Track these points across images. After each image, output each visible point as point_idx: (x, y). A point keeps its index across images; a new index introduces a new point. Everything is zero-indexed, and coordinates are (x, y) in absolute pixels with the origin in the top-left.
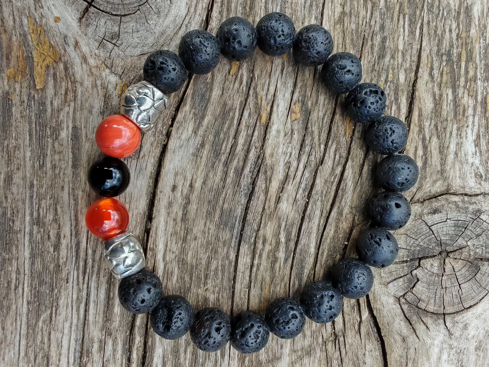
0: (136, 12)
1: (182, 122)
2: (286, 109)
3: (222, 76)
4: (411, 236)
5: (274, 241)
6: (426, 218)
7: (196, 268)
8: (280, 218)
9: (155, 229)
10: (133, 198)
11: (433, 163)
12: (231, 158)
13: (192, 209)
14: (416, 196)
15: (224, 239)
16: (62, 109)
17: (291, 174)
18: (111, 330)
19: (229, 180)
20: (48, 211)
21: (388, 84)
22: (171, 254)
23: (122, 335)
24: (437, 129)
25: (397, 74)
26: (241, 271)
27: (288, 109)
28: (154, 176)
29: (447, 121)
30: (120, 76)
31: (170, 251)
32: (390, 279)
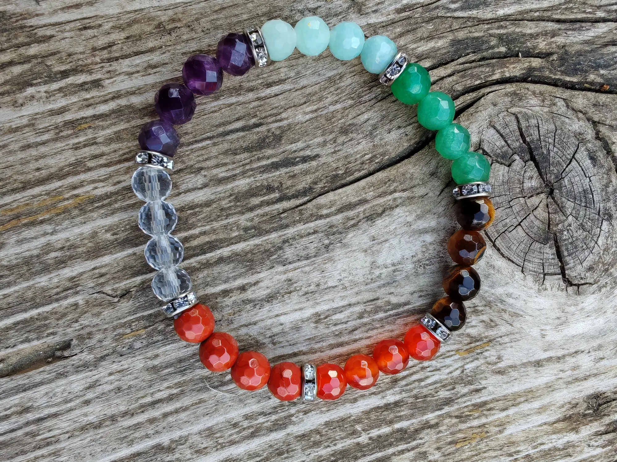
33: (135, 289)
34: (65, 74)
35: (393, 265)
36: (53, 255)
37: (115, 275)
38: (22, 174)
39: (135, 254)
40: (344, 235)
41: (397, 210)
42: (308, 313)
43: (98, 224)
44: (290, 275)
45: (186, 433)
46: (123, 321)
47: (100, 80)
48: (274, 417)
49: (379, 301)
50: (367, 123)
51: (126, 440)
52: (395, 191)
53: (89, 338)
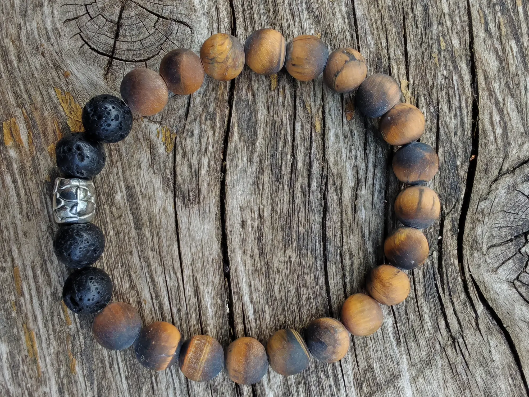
0: (160, 52)
1: (234, 153)
2: (339, 110)
3: (263, 94)
4: (509, 211)
5: (361, 253)
6: (521, 187)
7: (287, 302)
8: (361, 228)
9: (234, 271)
10: (204, 244)
11: (514, 126)
12: (295, 178)
13: (267, 241)
14: (504, 166)
15: (308, 264)
16: (110, 172)
17: (362, 177)
18: (216, 386)
19: (298, 201)
20: (123, 280)
21: (442, 53)
22: (257, 293)
23: (229, 389)
24: (509, 88)
25: (449, 41)
26: (335, 293)
27: (341, 110)
28: (219, 216)
29: (518, 76)
30: (160, 123)
31: (255, 290)
32: (498, 264)
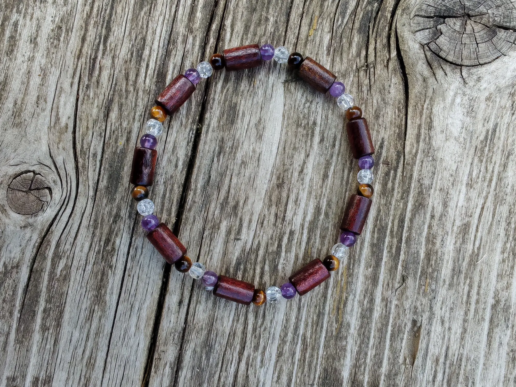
33: (404, 272)
34: (280, 246)
35: (462, 128)
36: (365, 302)
37: (391, 278)
38: (318, 294)
39: (386, 262)
40: (432, 147)
41: (434, 110)
42: (464, 189)
43: (361, 272)
44: (438, 187)
45: (494, 288)
46: (417, 287)
47: (291, 230)
48: (511, 238)
49: (478, 146)
50: (379, 102)
51: (480, 321)
52: (423, 106)
53: (417, 309)
